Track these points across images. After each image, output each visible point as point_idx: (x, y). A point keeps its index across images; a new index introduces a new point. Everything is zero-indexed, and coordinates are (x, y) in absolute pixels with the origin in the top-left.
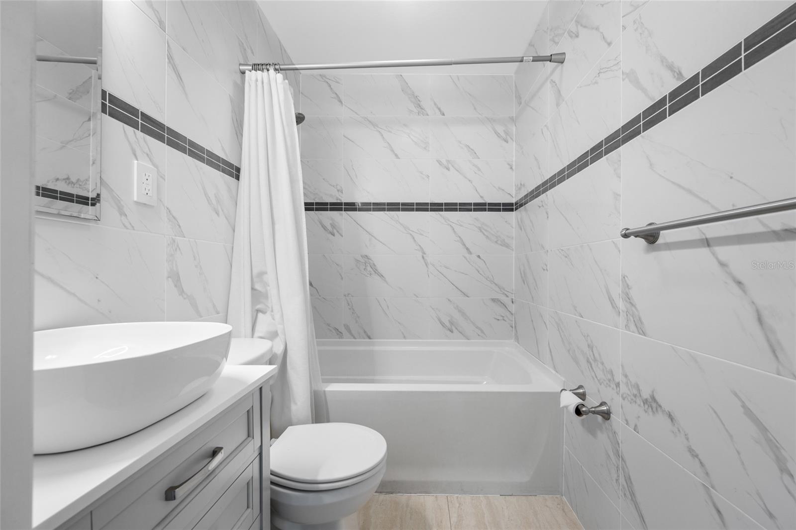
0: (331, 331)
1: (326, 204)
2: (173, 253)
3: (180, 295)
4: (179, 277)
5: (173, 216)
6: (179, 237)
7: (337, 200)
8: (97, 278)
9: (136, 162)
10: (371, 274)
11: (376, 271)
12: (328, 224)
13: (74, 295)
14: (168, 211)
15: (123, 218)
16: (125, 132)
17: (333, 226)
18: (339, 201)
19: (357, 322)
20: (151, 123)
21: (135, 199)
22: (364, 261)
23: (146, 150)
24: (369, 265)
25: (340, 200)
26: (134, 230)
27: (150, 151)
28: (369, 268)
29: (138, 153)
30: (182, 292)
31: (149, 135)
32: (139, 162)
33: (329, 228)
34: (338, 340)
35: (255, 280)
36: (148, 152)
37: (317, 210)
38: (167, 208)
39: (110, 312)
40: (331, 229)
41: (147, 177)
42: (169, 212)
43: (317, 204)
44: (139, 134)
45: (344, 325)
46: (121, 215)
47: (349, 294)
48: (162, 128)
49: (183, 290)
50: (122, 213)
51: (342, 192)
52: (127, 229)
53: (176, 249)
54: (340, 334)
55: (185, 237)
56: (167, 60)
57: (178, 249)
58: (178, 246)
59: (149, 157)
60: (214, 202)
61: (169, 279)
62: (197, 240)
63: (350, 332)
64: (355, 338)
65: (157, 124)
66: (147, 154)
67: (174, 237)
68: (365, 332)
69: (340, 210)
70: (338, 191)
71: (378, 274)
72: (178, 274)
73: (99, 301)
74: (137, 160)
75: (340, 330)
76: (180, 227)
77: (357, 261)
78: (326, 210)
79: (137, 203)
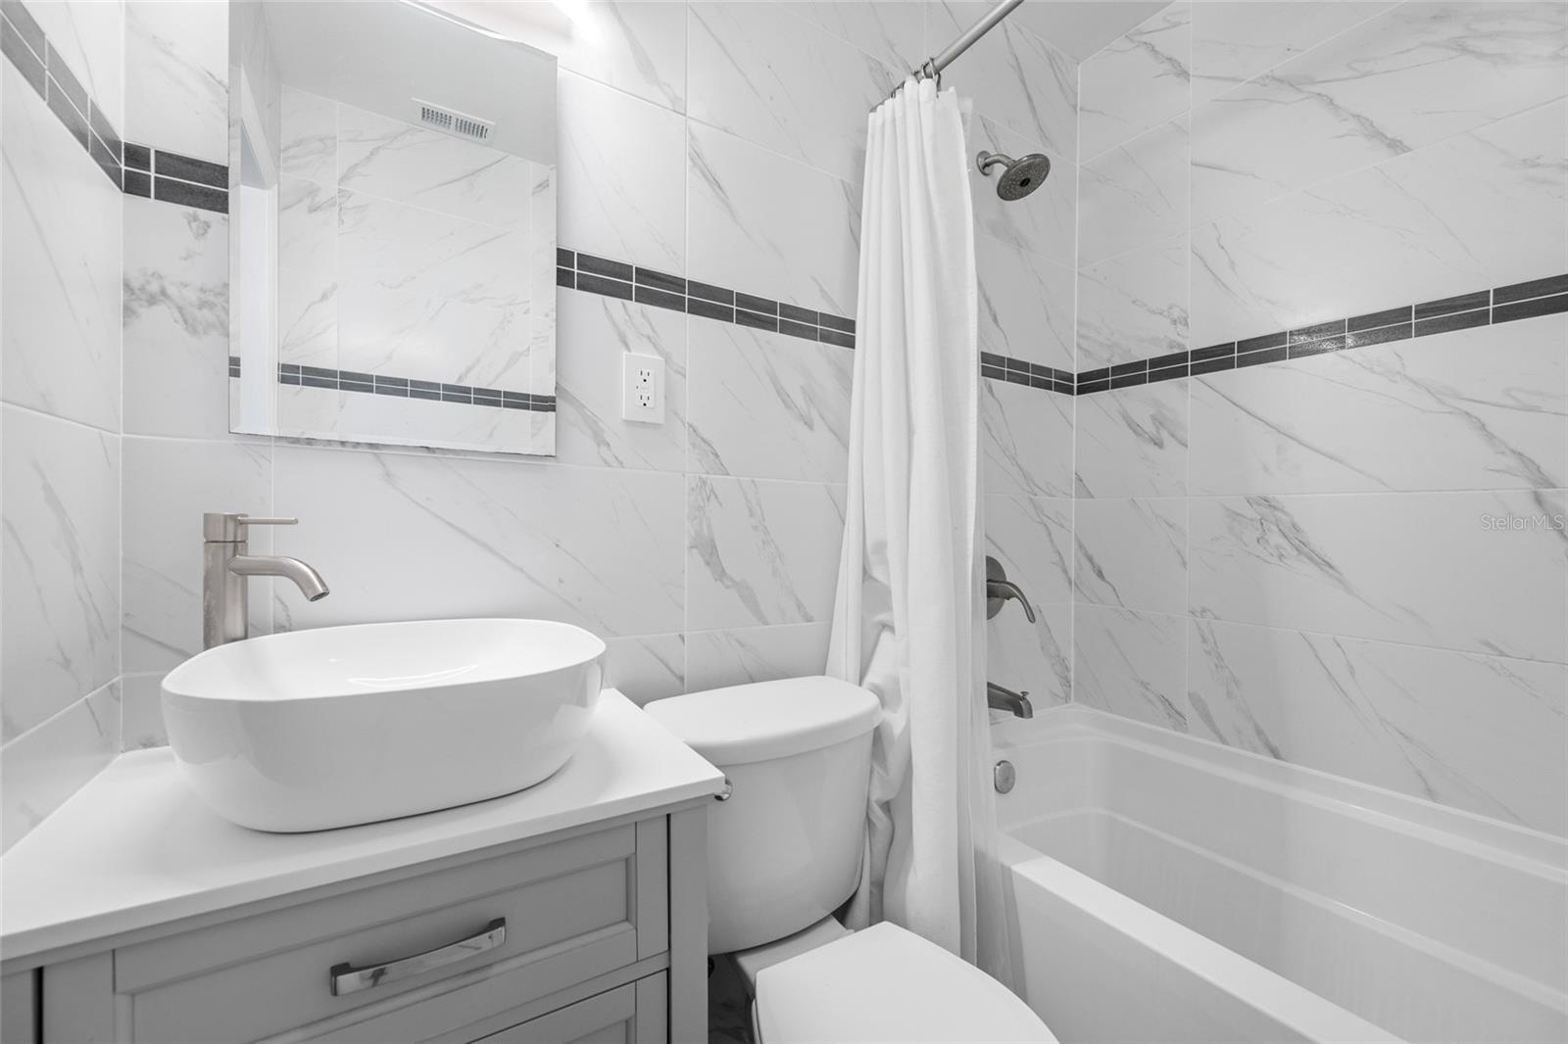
0: (1150, 701)
1: (1141, 365)
2: (702, 504)
3: (716, 580)
4: (714, 547)
5: (703, 439)
6: (714, 474)
7: (1171, 347)
8: (557, 546)
9: (625, 353)
10: (1281, 557)
11: (1303, 548)
12: (1143, 417)
13: (521, 570)
14: (691, 430)
15: (604, 449)
16: (606, 308)
17: (1159, 421)
18: (1176, 351)
19: (1229, 694)
20: (655, 282)
21: (624, 417)
22: (1259, 517)
23: (648, 331)
24: (1275, 528)
25: (1179, 345)
26: (623, 467)
27: (654, 331)
28: (1275, 538)
29: (631, 337)
30: (721, 574)
31: (651, 304)
32: (634, 353)
33: (1149, 427)
34: (1173, 732)
35: (872, 558)
36: (651, 334)
37: (1117, 384)
38: (690, 426)
39: (579, 600)
40: (1154, 431)
41: (645, 376)
42: (694, 431)
43: (1117, 369)
44: (633, 306)
45: (1189, 694)
46: (599, 445)
47: (1204, 611)
48: (679, 285)
49: (723, 570)
50: (601, 441)
51: (1187, 325)
52: (610, 466)
53: (708, 498)
54: (1176, 718)
55: (728, 474)
56: (689, 163)
57: (712, 497)
58: (712, 491)
59: (653, 342)
60: (800, 402)
61: (695, 551)
62: (756, 479)
63: (1208, 718)
64: (1224, 742)
65: (670, 282)
66: (649, 338)
67: (704, 476)
68: (1259, 732)
69: (1182, 372)
70: (1174, 322)
71: (1311, 559)
72: (712, 541)
73: (561, 581)
74: (629, 349)
75: (1176, 706)
76: (717, 455)
77: (1234, 515)
78: (1140, 380)
79: (629, 423)
